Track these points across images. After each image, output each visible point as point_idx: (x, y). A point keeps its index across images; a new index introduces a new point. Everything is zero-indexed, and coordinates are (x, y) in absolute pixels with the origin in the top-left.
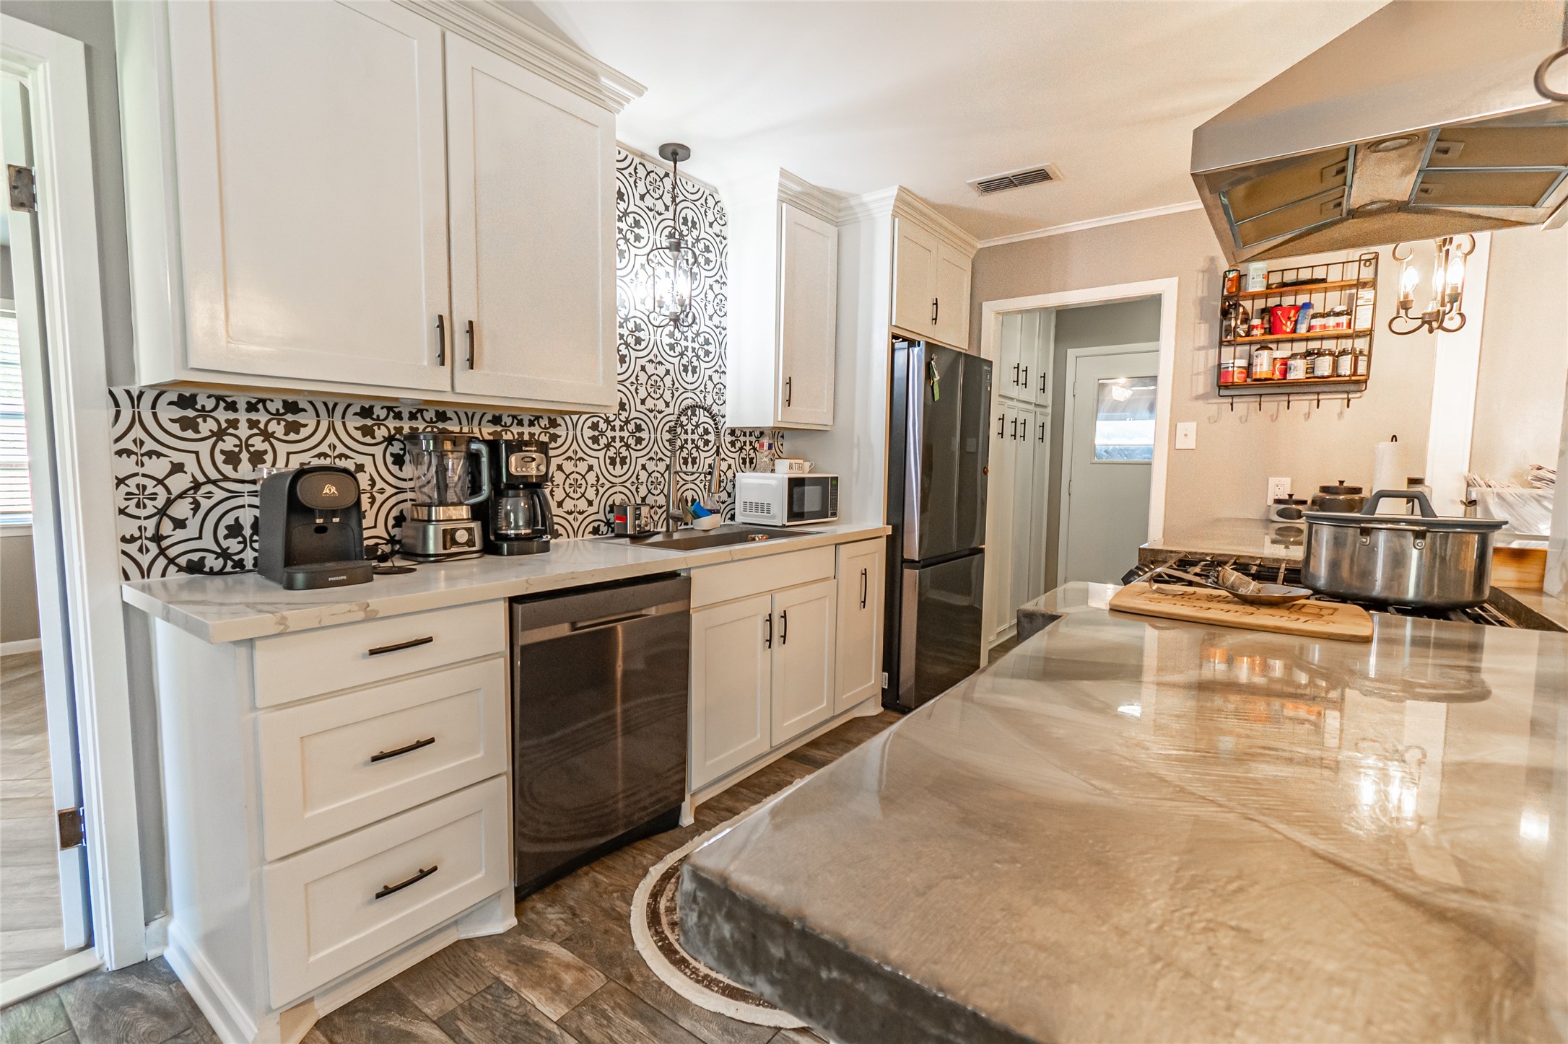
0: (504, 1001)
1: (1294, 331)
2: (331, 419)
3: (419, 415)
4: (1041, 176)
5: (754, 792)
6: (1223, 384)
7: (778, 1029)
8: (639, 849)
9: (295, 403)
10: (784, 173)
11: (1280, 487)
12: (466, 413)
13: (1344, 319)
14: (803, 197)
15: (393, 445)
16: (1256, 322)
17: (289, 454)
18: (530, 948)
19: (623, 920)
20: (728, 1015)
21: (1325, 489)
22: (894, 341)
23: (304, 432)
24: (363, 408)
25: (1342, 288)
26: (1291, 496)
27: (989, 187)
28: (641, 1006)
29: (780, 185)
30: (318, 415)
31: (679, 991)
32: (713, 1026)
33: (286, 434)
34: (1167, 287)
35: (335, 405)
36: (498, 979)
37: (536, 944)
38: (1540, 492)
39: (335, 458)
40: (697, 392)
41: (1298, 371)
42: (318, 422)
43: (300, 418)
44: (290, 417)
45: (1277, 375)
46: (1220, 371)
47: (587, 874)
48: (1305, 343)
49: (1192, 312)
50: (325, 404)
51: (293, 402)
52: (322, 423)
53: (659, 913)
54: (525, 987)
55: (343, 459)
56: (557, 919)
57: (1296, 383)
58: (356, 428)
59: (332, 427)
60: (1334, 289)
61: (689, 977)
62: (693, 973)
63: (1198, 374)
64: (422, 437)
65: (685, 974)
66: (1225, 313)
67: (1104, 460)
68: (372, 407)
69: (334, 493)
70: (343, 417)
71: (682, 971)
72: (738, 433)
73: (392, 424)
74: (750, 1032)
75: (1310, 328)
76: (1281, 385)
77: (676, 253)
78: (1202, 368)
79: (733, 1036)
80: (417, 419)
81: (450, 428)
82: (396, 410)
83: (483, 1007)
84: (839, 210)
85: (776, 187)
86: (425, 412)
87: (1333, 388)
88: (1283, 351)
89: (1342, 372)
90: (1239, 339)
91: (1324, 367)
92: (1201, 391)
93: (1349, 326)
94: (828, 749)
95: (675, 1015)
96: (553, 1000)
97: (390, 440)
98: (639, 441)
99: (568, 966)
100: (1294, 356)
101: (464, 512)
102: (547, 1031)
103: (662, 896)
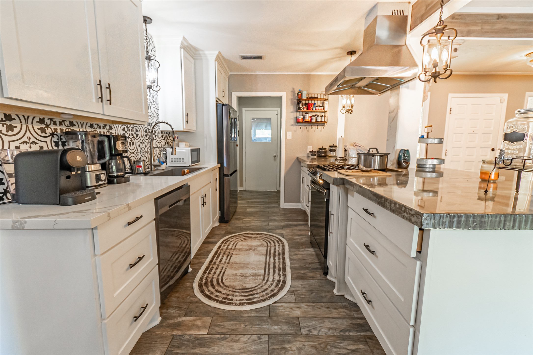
0: (183, 339)
1: (313, 110)
2: (27, 124)
3: (63, 123)
4: (260, 58)
5: (202, 256)
6: (298, 122)
7: (269, 305)
8: (182, 283)
9: (10, 115)
10: (184, 38)
11: (310, 149)
12: (81, 123)
13: (322, 108)
14: (187, 48)
15: (54, 137)
16: (304, 106)
17: (9, 142)
18: (174, 322)
19: (200, 301)
20: (254, 308)
21: (320, 149)
22: (217, 103)
23: (16, 131)
24: (40, 119)
25: (321, 100)
26: (313, 150)
27: (244, 57)
28: (229, 318)
29: (182, 42)
30: (21, 122)
31: (236, 310)
32: (253, 312)
33: (7, 131)
34: (283, 95)
35: (28, 117)
36: (174, 335)
37: (175, 320)
38: (357, 148)
39: (30, 143)
40: (152, 116)
41: (314, 120)
42: (22, 125)
43: (13, 123)
44: (8, 123)
45: (310, 120)
46: (297, 118)
47: (171, 296)
48: (313, 113)
49: (289, 102)
50: (24, 116)
51: (8, 115)
52: (23, 126)
53: (209, 296)
54: (186, 332)
55: (34, 144)
56: (175, 311)
57: (314, 123)
58: (38, 129)
59: (27, 128)
60: (319, 100)
61: (235, 305)
62: (235, 304)
63: (291, 119)
64: (78, 134)
65: (233, 305)
66: (298, 103)
67: (254, 142)
68: (44, 118)
69: (80, 160)
70: (32, 123)
71: (232, 305)
72: (163, 132)
73: (53, 127)
74: (263, 309)
75: (316, 109)
76: (310, 123)
77: (149, 61)
78: (292, 118)
79: (260, 312)
80: (62, 125)
81: (75, 129)
82: (54, 120)
83: (177, 343)
84: (195, 54)
85: (180, 42)
86: (65, 121)
87: (320, 124)
88: (310, 115)
89: (318, 120)
90: (302, 111)
91: (319, 119)
92: (292, 123)
93: (323, 109)
94: (213, 238)
95: (241, 315)
96: (200, 330)
97: (52, 135)
98: (137, 135)
99: (195, 321)
100: (313, 116)
101: (98, 167)
102: (207, 337)
103: (205, 291)
